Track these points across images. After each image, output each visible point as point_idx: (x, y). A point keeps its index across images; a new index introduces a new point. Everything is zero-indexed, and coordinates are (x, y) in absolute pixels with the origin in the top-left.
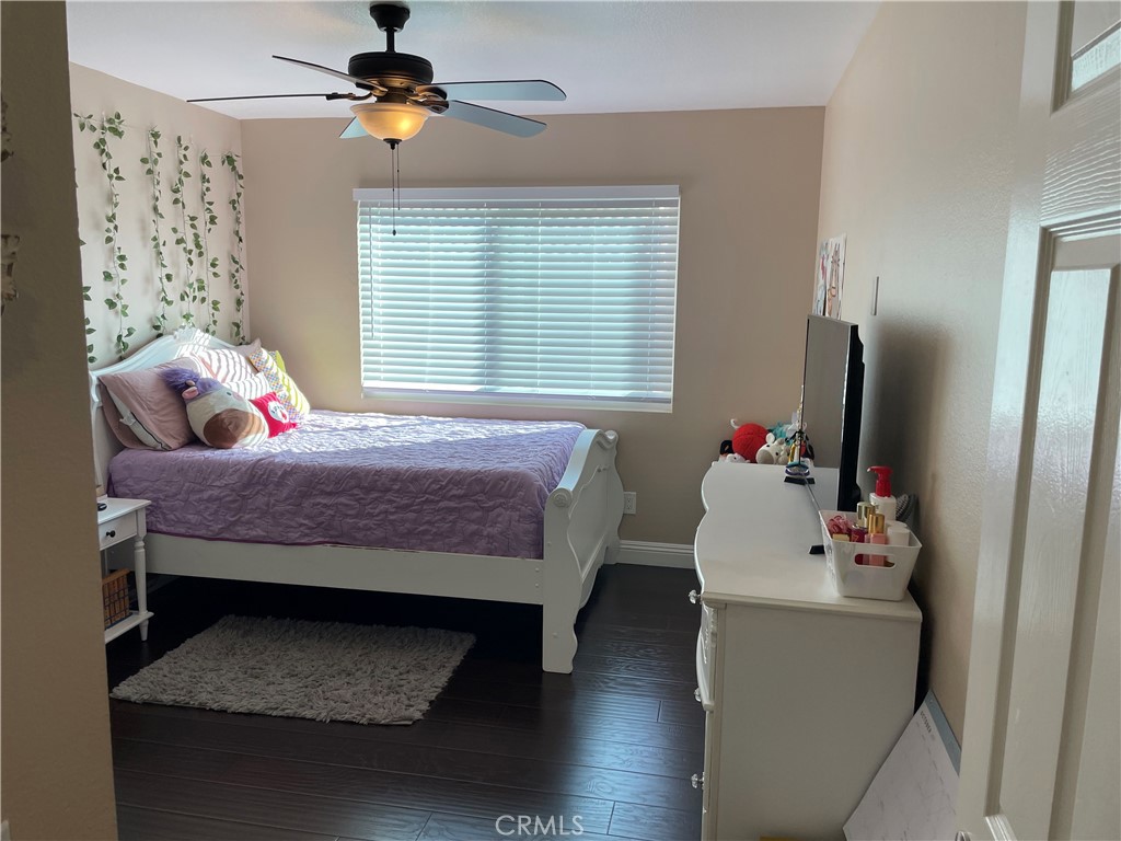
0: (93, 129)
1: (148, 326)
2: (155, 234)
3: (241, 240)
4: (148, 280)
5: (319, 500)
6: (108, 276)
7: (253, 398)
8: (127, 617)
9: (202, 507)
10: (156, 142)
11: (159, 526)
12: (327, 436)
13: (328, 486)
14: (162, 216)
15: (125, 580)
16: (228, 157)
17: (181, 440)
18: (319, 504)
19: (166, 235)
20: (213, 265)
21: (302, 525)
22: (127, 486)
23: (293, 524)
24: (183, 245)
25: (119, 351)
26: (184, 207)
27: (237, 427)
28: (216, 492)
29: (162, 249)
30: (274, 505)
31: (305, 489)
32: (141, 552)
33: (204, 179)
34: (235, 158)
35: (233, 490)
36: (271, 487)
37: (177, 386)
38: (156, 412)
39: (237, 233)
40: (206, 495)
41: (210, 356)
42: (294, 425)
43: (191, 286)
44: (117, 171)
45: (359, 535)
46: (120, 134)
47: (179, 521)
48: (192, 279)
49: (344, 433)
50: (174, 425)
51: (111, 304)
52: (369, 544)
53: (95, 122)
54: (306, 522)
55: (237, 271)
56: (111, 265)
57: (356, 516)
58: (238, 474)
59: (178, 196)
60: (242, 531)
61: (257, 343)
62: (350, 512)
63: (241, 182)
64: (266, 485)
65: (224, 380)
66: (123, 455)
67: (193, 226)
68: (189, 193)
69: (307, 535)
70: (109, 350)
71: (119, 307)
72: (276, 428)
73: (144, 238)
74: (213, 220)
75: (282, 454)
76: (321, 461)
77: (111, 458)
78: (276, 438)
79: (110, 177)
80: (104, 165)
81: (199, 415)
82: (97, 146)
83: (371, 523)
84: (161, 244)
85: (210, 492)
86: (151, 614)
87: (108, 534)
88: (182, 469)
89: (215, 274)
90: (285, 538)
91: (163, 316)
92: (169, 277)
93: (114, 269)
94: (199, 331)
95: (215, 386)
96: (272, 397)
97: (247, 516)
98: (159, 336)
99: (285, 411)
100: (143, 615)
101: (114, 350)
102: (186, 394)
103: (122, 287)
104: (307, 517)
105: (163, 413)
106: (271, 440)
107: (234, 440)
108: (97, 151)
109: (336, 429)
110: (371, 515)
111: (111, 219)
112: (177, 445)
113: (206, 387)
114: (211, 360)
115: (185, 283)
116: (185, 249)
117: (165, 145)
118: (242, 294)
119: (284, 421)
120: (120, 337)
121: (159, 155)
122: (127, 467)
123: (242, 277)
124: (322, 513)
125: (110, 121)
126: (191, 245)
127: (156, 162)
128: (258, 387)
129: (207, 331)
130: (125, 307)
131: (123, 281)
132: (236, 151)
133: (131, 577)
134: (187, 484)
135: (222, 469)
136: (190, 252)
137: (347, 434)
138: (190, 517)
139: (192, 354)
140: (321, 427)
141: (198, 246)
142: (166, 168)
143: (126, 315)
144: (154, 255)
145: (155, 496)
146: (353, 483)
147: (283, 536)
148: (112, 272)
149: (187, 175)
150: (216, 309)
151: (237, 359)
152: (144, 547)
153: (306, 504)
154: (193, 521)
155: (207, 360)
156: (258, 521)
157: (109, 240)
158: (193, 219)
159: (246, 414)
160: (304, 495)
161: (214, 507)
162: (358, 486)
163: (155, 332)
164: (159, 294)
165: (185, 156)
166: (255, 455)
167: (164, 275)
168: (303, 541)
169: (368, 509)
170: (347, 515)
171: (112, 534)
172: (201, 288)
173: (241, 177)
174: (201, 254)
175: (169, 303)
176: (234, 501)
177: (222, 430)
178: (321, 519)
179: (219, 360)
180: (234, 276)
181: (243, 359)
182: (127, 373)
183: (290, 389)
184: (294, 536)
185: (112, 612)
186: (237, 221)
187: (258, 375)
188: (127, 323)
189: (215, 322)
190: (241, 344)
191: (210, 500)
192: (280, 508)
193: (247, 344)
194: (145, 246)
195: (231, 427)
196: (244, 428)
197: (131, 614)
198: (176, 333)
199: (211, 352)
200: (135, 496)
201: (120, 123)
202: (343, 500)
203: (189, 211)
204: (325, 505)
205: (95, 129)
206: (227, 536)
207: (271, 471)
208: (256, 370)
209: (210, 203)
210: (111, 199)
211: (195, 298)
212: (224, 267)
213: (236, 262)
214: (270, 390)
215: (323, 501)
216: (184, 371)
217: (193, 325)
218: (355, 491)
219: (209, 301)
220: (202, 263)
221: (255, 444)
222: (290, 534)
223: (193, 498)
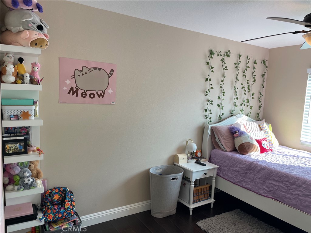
0: (221, 55)
1: (229, 113)
2: (235, 85)
3: (263, 87)
4: (231, 99)
5: (272, 182)
6: (219, 98)
7: (258, 139)
8: (208, 199)
9: (233, 172)
10: (240, 58)
11: (220, 175)
12: (281, 157)
13: (276, 177)
14: (238, 80)
15: (209, 188)
16: (263, 61)
17: (231, 149)
18: (272, 183)
19: (239, 85)
20: (253, 95)
21: (264, 189)
22: (214, 159)
23: (261, 187)
24: (244, 89)
25: (219, 120)
26: (246, 77)
27: (249, 148)
28: (238, 169)
29: (237, 90)
30: (256, 179)
31: (268, 176)
32: (214, 181)
33: (254, 68)
34: (266, 61)
35: (243, 170)
36: (256, 172)
37: (233, 132)
38: (225, 139)
39: (263, 85)
40: (235, 169)
41: (246, 123)
42: (271, 150)
43: (244, 101)
44: (226, 67)
45: (286, 200)
46: (229, 56)
47: (226, 175)
48: (245, 99)
49: (289, 157)
50: (230, 144)
51: (219, 106)
52: (289, 205)
53: (222, 54)
54: (266, 188)
55: (261, 97)
56: (221, 94)
57: (285, 192)
58: (245, 165)
59: (245, 74)
60: (244, 184)
61: (264, 120)
62: (283, 190)
63: (267, 69)
64: (254, 171)
65: (249, 132)
66: (215, 150)
67: (248, 83)
68: (248, 73)
69: (266, 193)
70: (216, 119)
71: (221, 107)
72: (263, 150)
73: (232, 87)
74: (254, 81)
75: (262, 161)
76: (275, 167)
77: (211, 151)
78: (263, 154)
79: (224, 69)
80: (223, 66)
81: (238, 142)
82: (222, 60)
83: (291, 197)
84: (237, 88)
85: (236, 168)
86: (215, 201)
87: (205, 174)
88: (229, 159)
89: (253, 98)
90: (258, 192)
91: (234, 110)
92: (237, 99)
93: (221, 96)
94: (244, 115)
95: (244, 134)
96: (265, 139)
97: (246, 180)
98: (232, 116)
99: (268, 145)
100: (212, 200)
101: (218, 119)
102: (235, 135)
103: (223, 101)
104: (267, 187)
105: (227, 140)
106: (260, 154)
107: (247, 152)
108: (221, 62)
109: (286, 155)
110: (291, 194)
111: (222, 81)
112: (230, 151)
113: (242, 134)
114: (246, 124)
115: (243, 100)
116: (244, 90)
117: (243, 59)
118: (261, 104)
119: (267, 148)
120: (220, 115)
121: (240, 62)
122: (215, 154)
123: (262, 99)
124: (272, 187)
125: (227, 53)
126: (246, 89)
127: (239, 64)
128: (260, 135)
129: (248, 115)
130: (223, 107)
131: (223, 99)
132: (267, 59)
133: (210, 188)
134: (230, 164)
135: (241, 162)
136: (245, 91)
137: (290, 158)
138: (229, 174)
139: (241, 122)
140: (280, 152)
141: (249, 89)
142: (242, 66)
143: (222, 109)
144: (234, 92)
145: (221, 165)
146: (286, 179)
147: (257, 191)
148: (220, 96)
149: (248, 67)
150: (251, 109)
151: (255, 125)
152: (215, 180)
153: (267, 182)
154: (230, 176)
155: (245, 125)
156: (249, 182)
157: (221, 87)
158: (248, 81)
159: (253, 144)
160: (267, 179)
161: (236, 173)
162: (288, 181)
163: (231, 115)
164: (234, 103)
165: (248, 61)
166: (253, 159)
167: (236, 98)
168: (264, 195)
169: (291, 191)
170: (282, 191)
171: (206, 174)
172: (248, 102)
173: (267, 67)
174: (249, 92)
175: (236, 106)
176: (243, 174)
177: (244, 149)
178: (272, 189)
179: (249, 125)
180: (259, 98)
181: (257, 125)
182: (219, 127)
183: (272, 137)
184: (261, 192)
185: (204, 196)
186: (264, 81)
187: (262, 131)
188: (222, 111)
189: (250, 113)
190: (259, 120)
191: (235, 171)
192: (257, 180)
193: (261, 120)
194: (232, 89)
195: (247, 148)
196: (251, 149)
197: (209, 199)
198: (237, 115)
199: (247, 122)
200: (215, 164)
201: (229, 53)
202: (281, 184)
203: (247, 78)
204: (274, 185)
205: (222, 55)
206: (239, 184)
207: (256, 167)
208: (261, 129)
209: (255, 76)
210: (223, 76)
211: (245, 105)
212: (256, 96)
213: (261, 94)
214: (265, 137)
215: (274, 183)
216: (236, 128)
217: (243, 114)
218: (287, 183)
219: (250, 106)
220: (249, 94)
221: (255, 155)
222: (259, 191)
223: (231, 169)
